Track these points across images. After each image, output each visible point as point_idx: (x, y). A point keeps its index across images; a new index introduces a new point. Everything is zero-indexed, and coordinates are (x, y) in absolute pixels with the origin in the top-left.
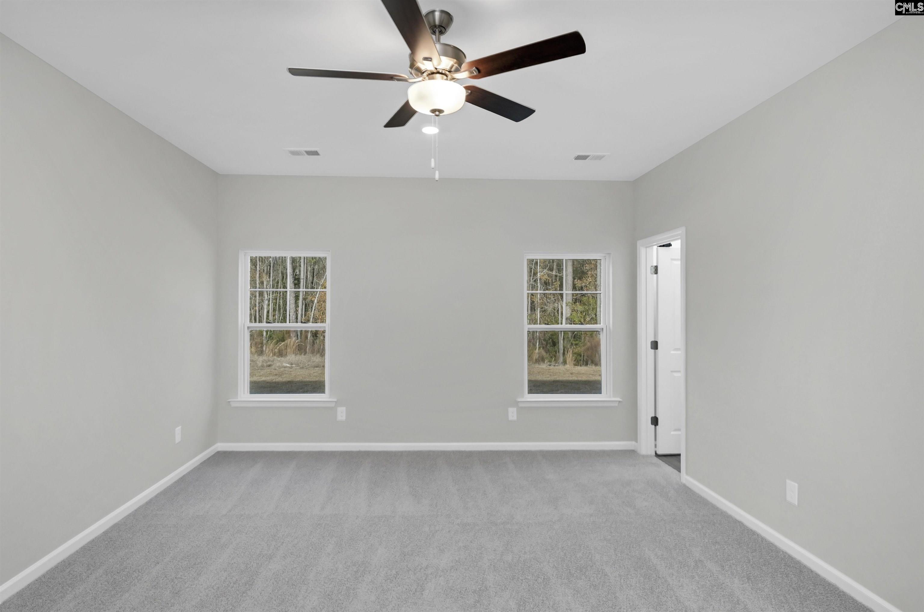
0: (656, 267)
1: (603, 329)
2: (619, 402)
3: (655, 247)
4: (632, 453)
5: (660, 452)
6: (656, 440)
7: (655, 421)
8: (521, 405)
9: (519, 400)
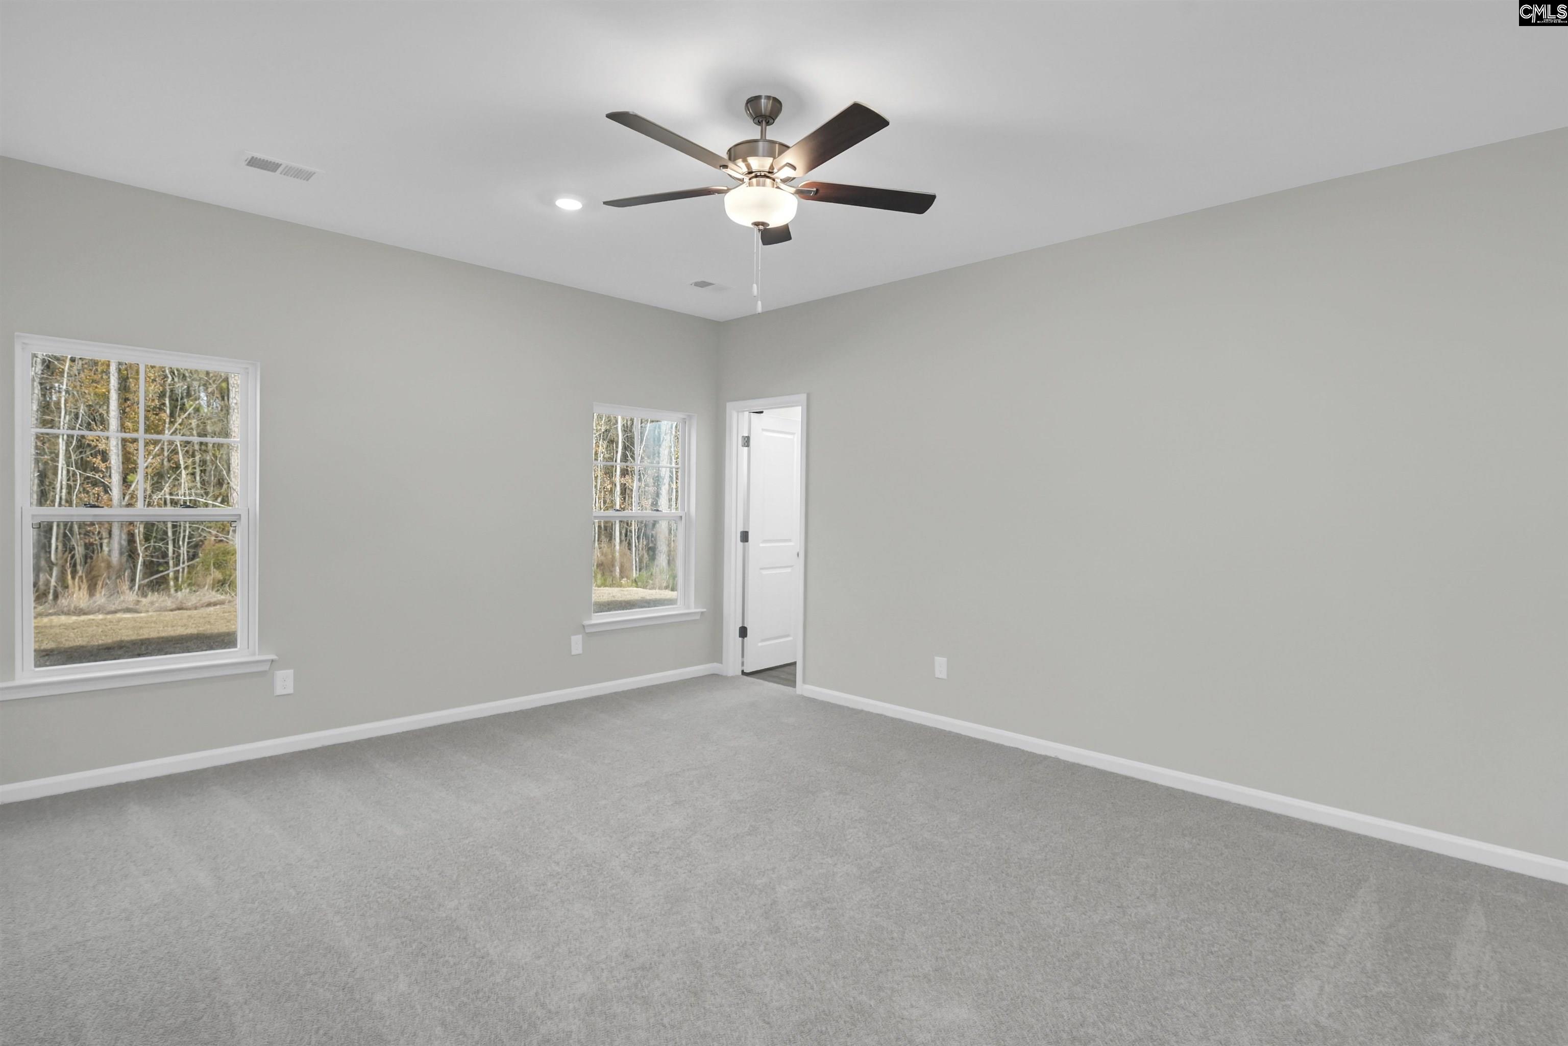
0: (748, 438)
1: (681, 517)
2: (702, 613)
3: (747, 413)
4: (714, 679)
5: (747, 670)
6: (743, 656)
7: (743, 632)
8: (588, 630)
9: (586, 623)
